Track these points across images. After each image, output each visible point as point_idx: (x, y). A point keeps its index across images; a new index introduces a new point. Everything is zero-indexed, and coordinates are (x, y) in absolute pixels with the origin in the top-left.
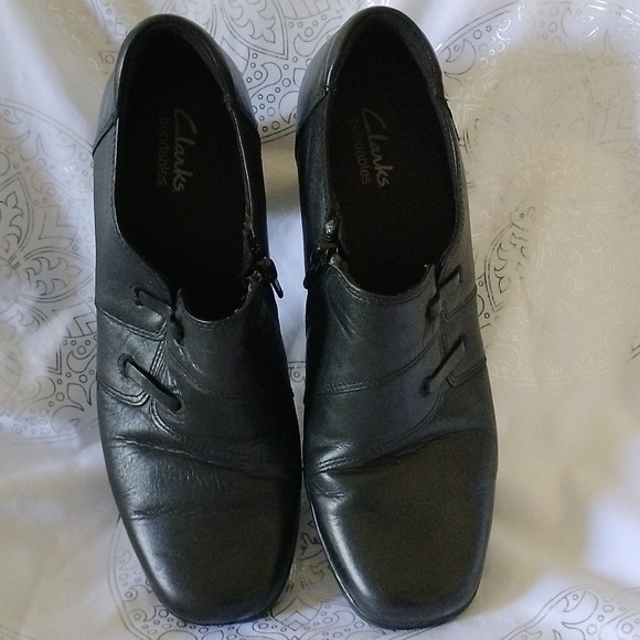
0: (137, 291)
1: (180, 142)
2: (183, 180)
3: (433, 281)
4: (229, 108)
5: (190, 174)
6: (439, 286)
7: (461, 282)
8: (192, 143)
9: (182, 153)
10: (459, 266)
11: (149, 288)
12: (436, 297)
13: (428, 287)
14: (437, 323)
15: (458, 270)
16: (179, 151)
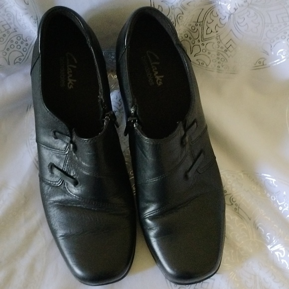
0: (55, 132)
1: (70, 67)
2: (72, 83)
3: (182, 128)
4: (90, 46)
5: (75, 81)
6: (186, 130)
7: (197, 126)
8: (75, 67)
9: (71, 72)
10: (195, 120)
11: (60, 130)
12: (185, 135)
13: (180, 131)
14: (187, 147)
15: (195, 121)
16: (69, 71)
